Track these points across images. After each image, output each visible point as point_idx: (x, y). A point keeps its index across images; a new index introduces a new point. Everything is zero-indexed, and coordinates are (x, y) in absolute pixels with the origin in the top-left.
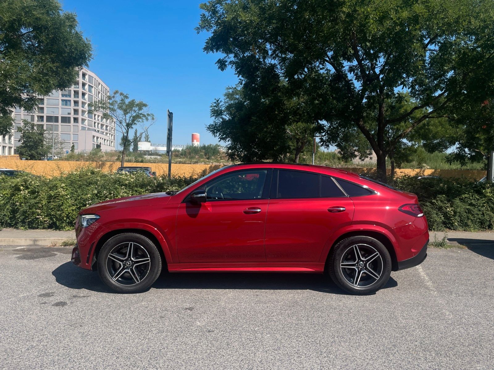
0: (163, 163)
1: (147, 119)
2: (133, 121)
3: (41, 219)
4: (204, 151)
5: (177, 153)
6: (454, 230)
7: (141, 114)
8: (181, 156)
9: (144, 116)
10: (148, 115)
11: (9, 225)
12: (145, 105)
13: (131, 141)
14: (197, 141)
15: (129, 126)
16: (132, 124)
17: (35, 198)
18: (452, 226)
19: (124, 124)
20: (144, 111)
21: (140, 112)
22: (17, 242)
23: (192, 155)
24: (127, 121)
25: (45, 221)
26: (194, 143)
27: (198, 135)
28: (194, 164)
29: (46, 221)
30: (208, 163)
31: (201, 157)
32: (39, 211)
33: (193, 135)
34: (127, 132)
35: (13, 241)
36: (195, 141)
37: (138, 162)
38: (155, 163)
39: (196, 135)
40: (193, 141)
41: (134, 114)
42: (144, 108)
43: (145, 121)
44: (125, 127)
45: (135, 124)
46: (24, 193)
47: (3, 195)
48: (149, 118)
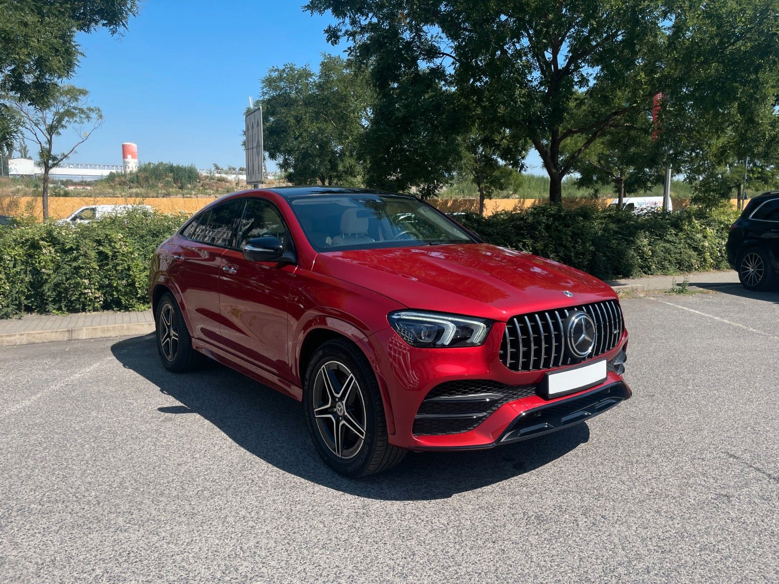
0: (105, 197)
1: (88, 117)
2: (59, 121)
3: (91, 294)
4: (171, 175)
5: (123, 179)
6: (651, 274)
7: (75, 108)
8: (132, 184)
9: (82, 111)
10: (90, 109)
11: (29, 310)
12: (83, 92)
13: (58, 158)
14: (132, 158)
15: (52, 130)
16: (57, 128)
17: (75, 259)
18: (649, 269)
19: (43, 128)
20: (83, 102)
21: (74, 104)
22: (136, 330)
23: (150, 181)
24: (49, 122)
25: (96, 298)
26: (127, 160)
27: (134, 146)
28: (163, 197)
29: (99, 298)
30: (189, 196)
31: (167, 185)
32: (86, 281)
33: (123, 146)
34: (50, 142)
35: (128, 329)
36: (129, 156)
37: (59, 196)
38: (91, 196)
39: (129, 145)
40: (125, 157)
41: (62, 111)
42: (81, 97)
43: (85, 121)
44: (45, 132)
45: (63, 126)
46: (48, 252)
47: (12, 257)
48: (93, 115)
